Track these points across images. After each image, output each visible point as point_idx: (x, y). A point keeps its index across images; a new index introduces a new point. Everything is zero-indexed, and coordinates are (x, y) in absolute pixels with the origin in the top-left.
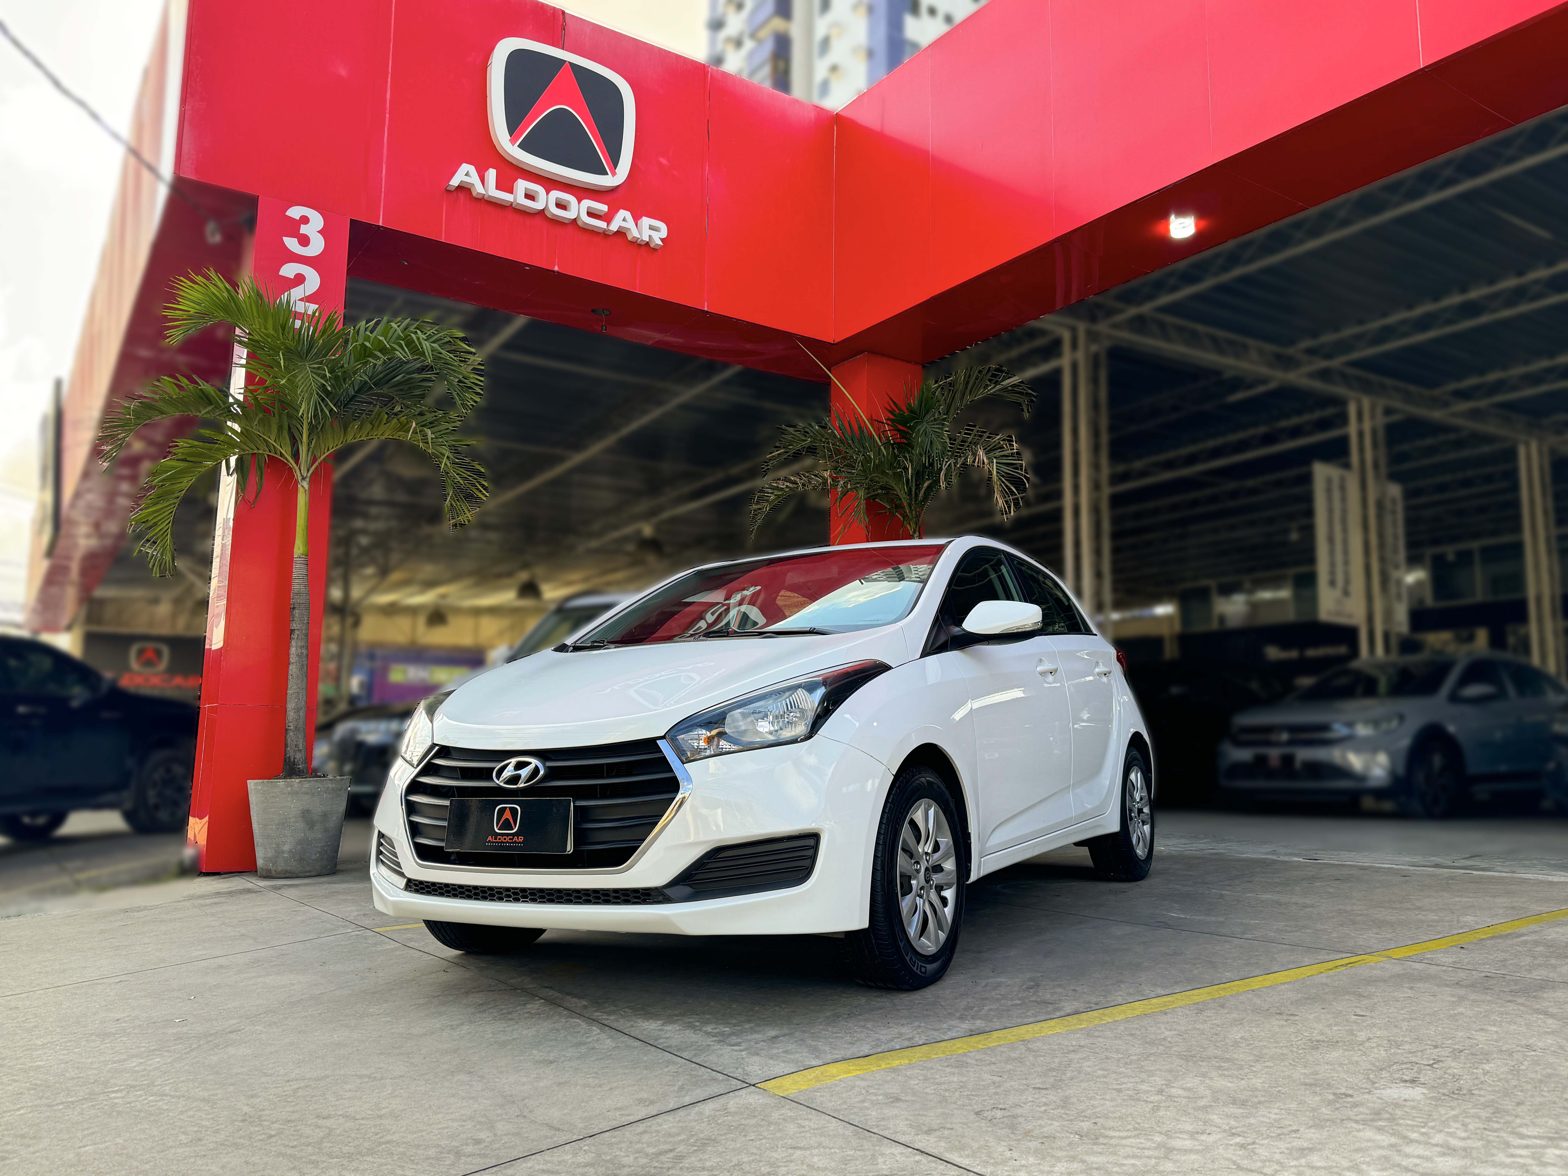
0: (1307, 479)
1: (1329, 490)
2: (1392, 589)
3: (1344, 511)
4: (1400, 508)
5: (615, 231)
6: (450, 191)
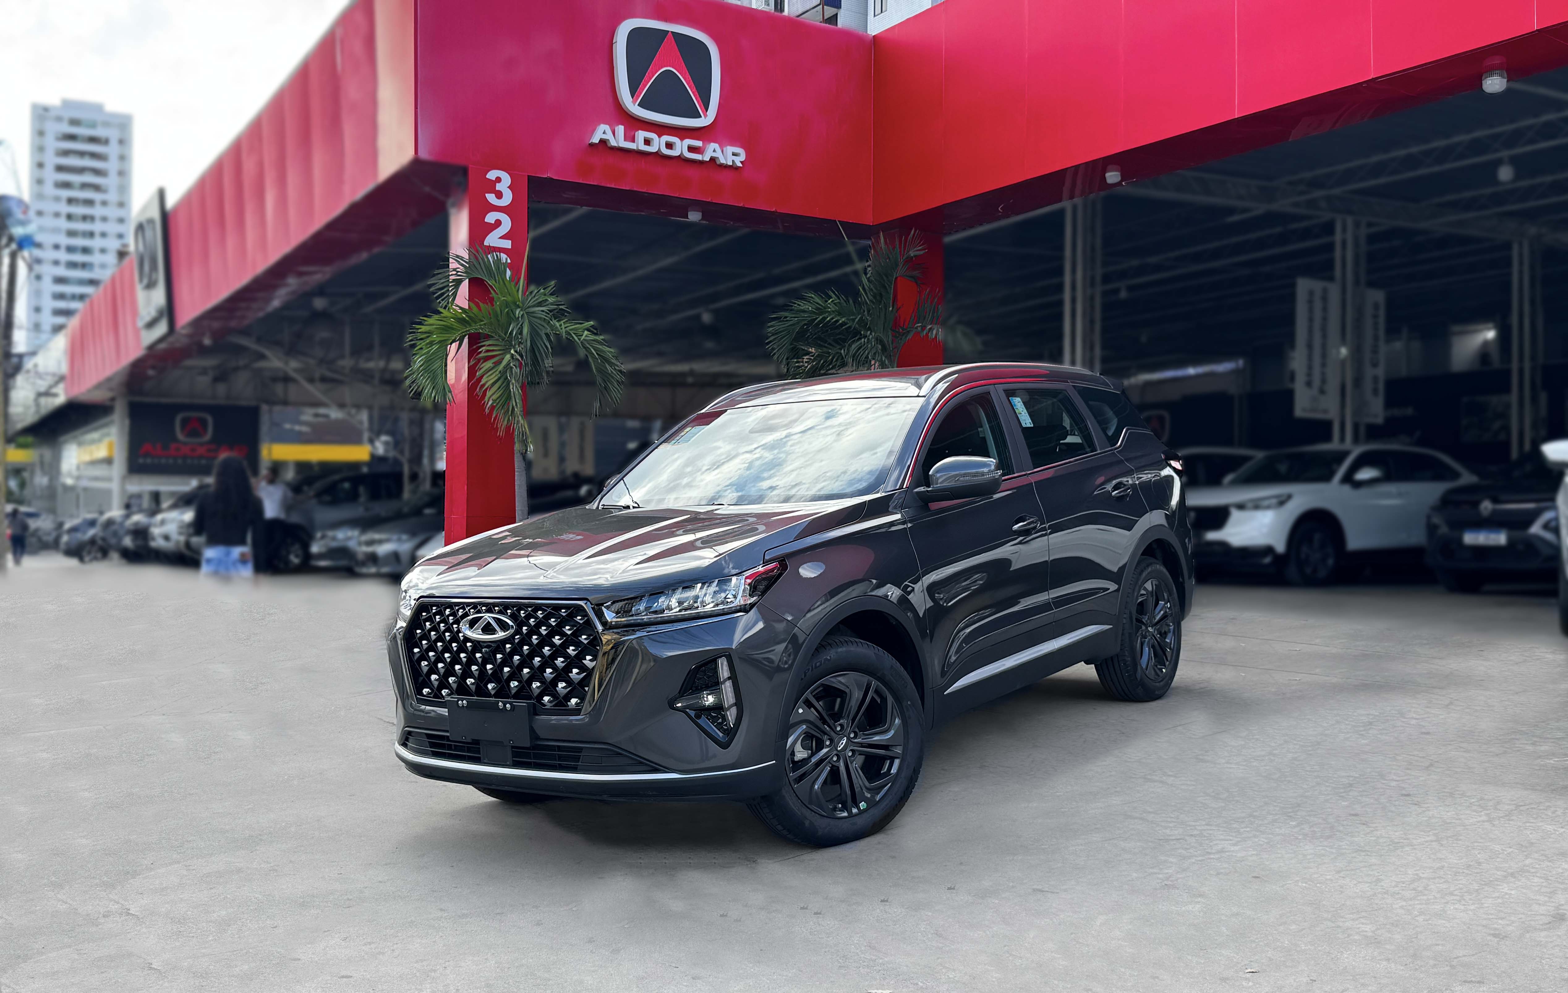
0: (1293, 293)
1: (1310, 302)
2: (1368, 385)
3: (1325, 319)
4: (1382, 312)
5: (708, 160)
6: (592, 145)
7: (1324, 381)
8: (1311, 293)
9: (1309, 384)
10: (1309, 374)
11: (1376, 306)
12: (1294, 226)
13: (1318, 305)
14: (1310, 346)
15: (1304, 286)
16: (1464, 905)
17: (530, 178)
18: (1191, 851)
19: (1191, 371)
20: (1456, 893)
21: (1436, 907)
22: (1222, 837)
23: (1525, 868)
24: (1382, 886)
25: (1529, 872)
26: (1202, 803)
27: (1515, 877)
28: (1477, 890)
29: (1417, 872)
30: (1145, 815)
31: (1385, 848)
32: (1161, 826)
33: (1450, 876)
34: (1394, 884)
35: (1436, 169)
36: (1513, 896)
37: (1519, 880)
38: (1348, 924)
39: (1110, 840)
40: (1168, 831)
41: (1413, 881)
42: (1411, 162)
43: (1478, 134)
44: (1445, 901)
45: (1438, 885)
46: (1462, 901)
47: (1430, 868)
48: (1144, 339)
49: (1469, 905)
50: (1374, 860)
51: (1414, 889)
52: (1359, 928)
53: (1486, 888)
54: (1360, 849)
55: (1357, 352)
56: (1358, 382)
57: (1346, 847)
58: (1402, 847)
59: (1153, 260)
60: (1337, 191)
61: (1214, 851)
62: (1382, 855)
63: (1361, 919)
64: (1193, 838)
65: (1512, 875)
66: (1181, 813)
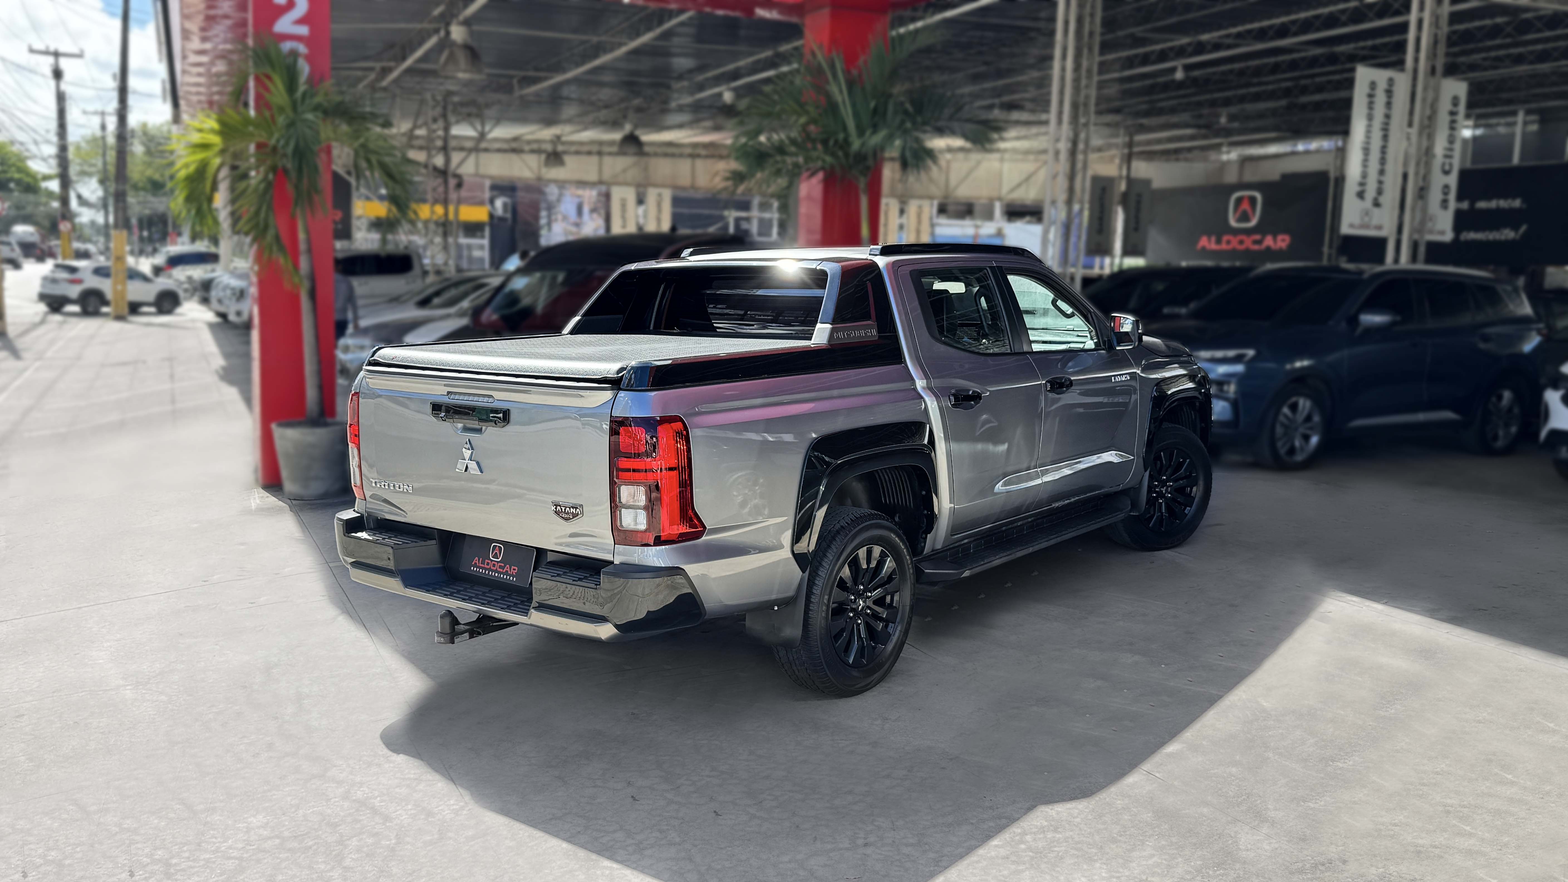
0: (1350, 83)
1: (1371, 96)
2: (1435, 196)
3: (1388, 116)
4: (1462, 108)
7: (1380, 192)
8: (1373, 85)
9: (1361, 195)
11: (1455, 101)
13: (1380, 99)
14: (1366, 150)
15: (1364, 76)
55: (1426, 155)
56: (1422, 192)
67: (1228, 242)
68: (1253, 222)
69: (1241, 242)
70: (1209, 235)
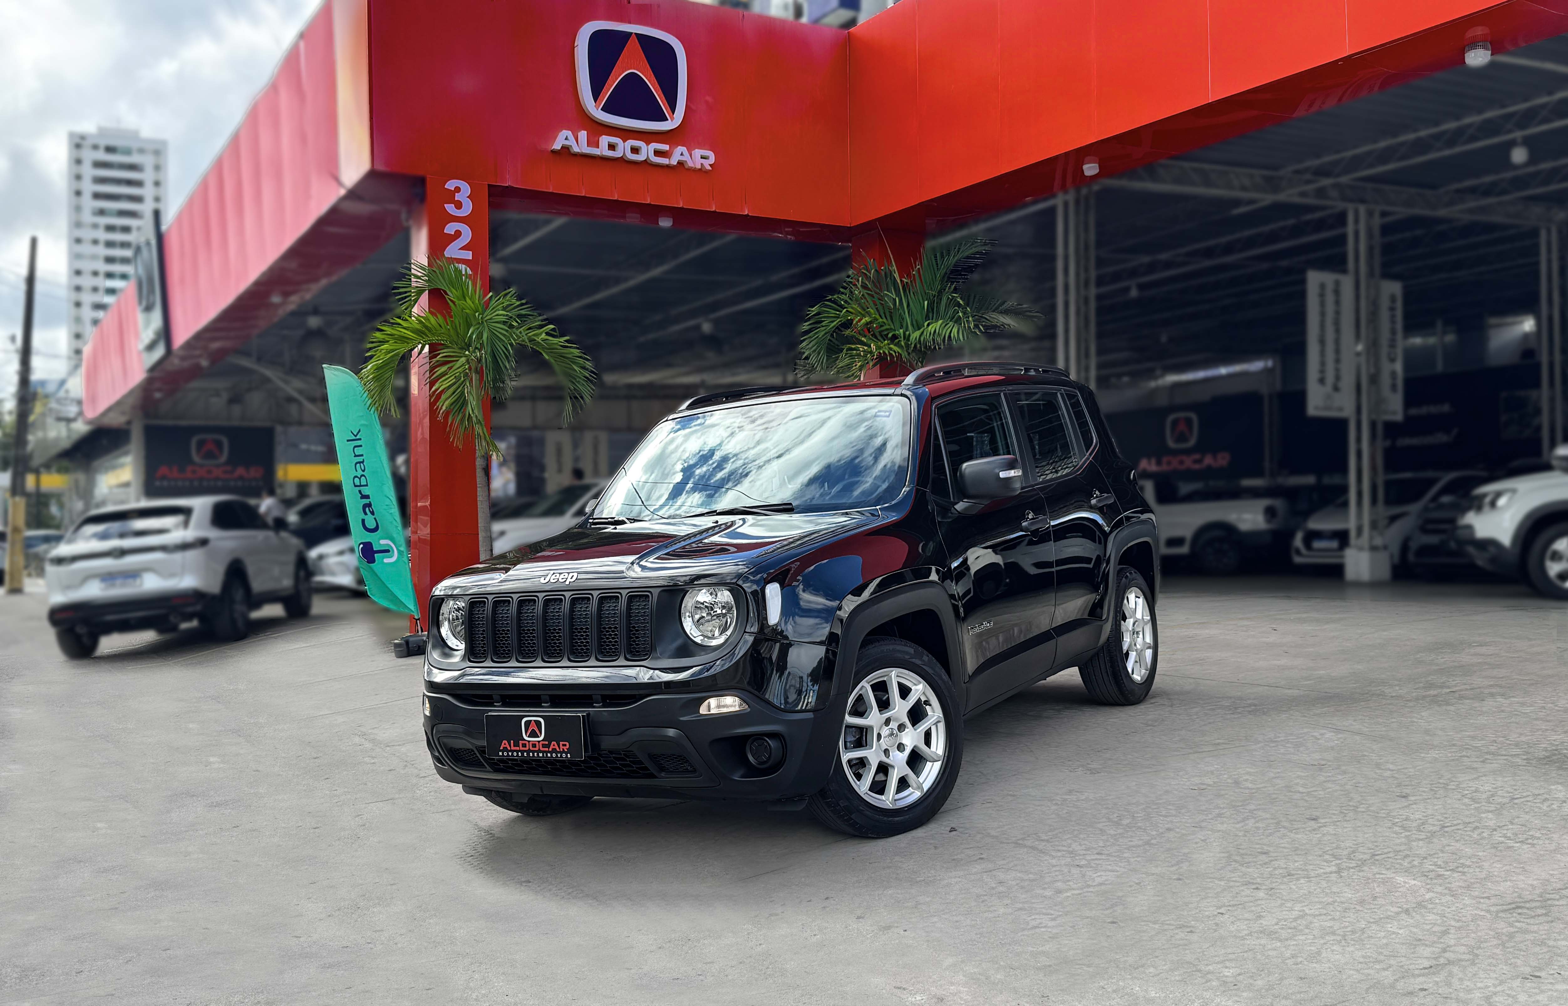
1: (1322, 295)
2: (1385, 380)
3: (1338, 313)
4: (1399, 304)
5: (675, 163)
6: (554, 152)
7: (1338, 378)
8: (1322, 286)
9: (1322, 381)
10: (1322, 371)
11: (1393, 299)
12: (1309, 217)
13: (1330, 298)
14: (1322, 342)
15: (1314, 279)
16: (1344, 946)
17: (489, 185)
18: (1071, 883)
19: (1223, 371)
20: (1338, 932)
21: (1313, 948)
22: (1110, 868)
23: (1423, 903)
24: (1261, 924)
25: (1425, 908)
26: (1101, 830)
27: (1409, 914)
28: (1363, 930)
29: (1305, 908)
30: (1037, 843)
31: (1278, 880)
32: (1050, 855)
33: (1338, 913)
34: (1275, 921)
35: (1447, 152)
36: (1399, 936)
37: (1413, 918)
38: (1211, 968)
39: (990, 871)
40: (1054, 862)
41: (1295, 919)
42: (1421, 146)
43: (1490, 114)
44: (1325, 941)
45: (1322, 923)
46: (1343, 942)
47: (1321, 902)
48: (1164, 339)
49: (1348, 946)
50: (1261, 894)
51: (1295, 928)
52: (1220, 973)
53: (1374, 927)
54: (1251, 881)
55: (1373, 345)
56: (1374, 379)
57: (1238, 879)
58: (1298, 879)
59: (1164, 256)
60: (1344, 179)
61: (1094, 884)
62: (1272, 889)
63: (1227, 962)
64: (1079, 869)
65: (1407, 911)
66: (1075, 841)
67: (1169, 463)
68: (1192, 442)
69: (1181, 462)
70: (1149, 457)
